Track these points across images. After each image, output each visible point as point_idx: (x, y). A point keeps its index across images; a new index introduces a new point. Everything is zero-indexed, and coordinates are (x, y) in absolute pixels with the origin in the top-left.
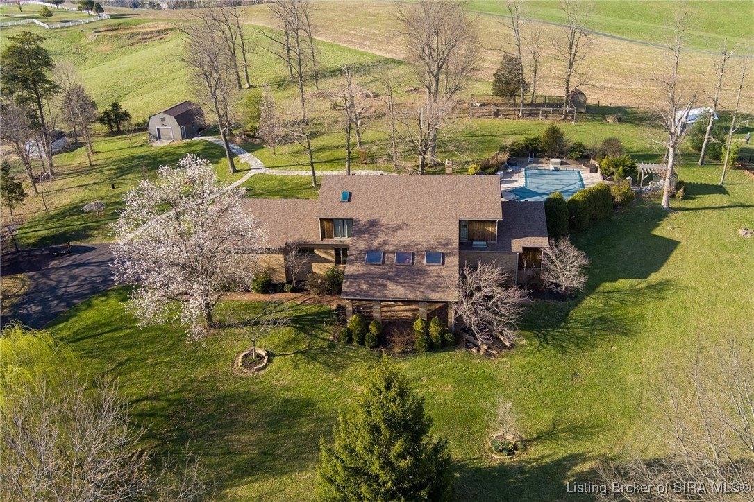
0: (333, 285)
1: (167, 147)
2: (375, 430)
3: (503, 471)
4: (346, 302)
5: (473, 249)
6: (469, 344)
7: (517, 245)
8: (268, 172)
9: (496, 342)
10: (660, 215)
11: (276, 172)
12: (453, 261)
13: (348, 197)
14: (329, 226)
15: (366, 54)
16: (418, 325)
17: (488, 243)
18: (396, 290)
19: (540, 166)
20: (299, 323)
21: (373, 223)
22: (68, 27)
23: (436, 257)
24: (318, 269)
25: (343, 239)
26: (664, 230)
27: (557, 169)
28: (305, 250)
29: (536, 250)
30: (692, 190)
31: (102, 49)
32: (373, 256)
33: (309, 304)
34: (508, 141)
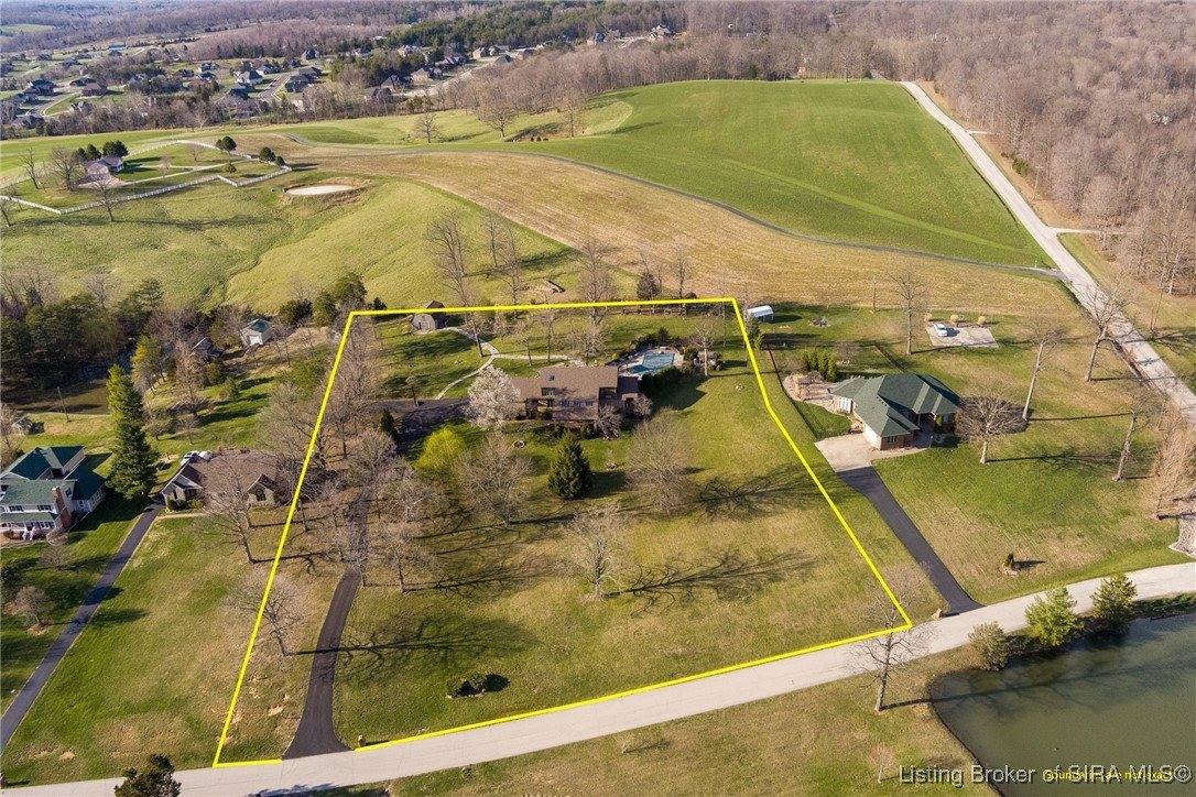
0: (548, 416)
1: (427, 336)
2: (566, 451)
3: (609, 473)
4: (555, 422)
5: (604, 399)
6: (602, 436)
7: (624, 397)
8: (502, 356)
9: (611, 434)
10: (703, 379)
11: (507, 356)
12: (596, 404)
13: (553, 378)
14: (545, 391)
15: (552, 241)
16: (582, 430)
17: (611, 397)
18: (574, 416)
19: (654, 351)
20: (536, 431)
21: (564, 389)
22: (254, 184)
23: (589, 403)
24: (540, 409)
25: (551, 396)
26: (703, 388)
27: (663, 353)
28: (535, 401)
29: (632, 399)
30: (724, 366)
31: (301, 213)
32: (564, 403)
33: (538, 423)
34: (639, 336)
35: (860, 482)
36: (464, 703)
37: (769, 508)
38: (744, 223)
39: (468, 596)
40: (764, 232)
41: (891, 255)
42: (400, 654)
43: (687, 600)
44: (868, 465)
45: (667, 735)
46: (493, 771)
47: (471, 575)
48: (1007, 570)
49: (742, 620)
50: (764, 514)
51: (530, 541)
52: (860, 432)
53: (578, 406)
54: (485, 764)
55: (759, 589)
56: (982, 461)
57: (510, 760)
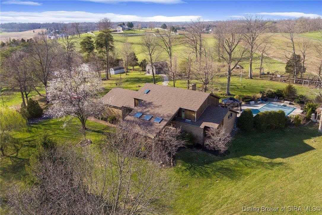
5: (185, 122)
7: (203, 125)
13: (147, 92)
14: (137, 102)
17: (192, 121)
19: (278, 104)
21: (150, 103)
27: (284, 106)
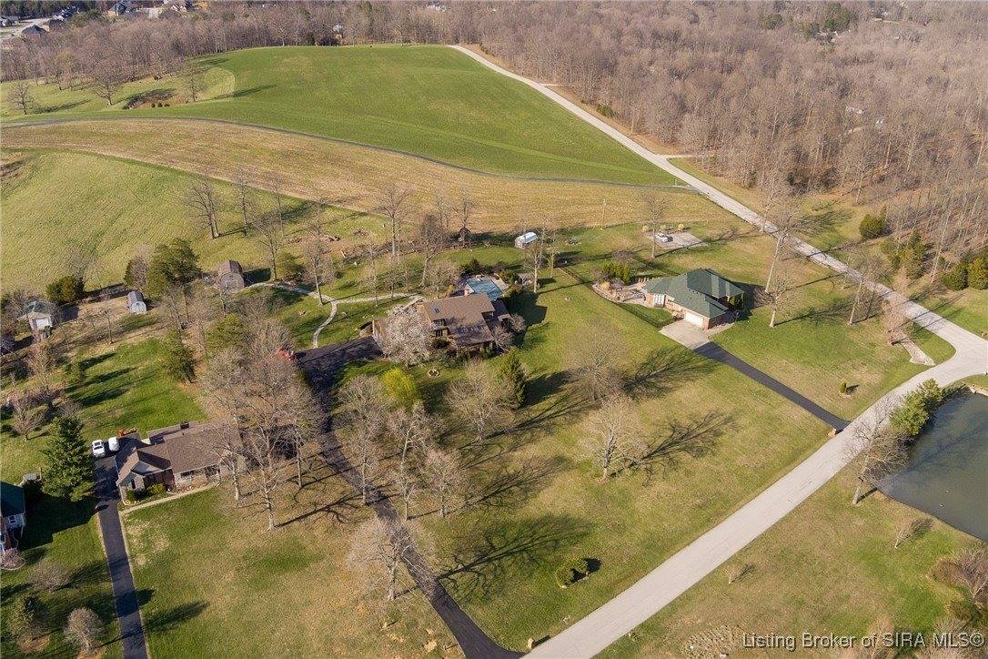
5: (490, 321)
7: (501, 319)
12: (486, 327)
13: (437, 310)
14: (436, 323)
16: (482, 350)
18: (474, 340)
19: (473, 280)
21: (455, 320)
23: (480, 327)
26: (540, 303)
27: (482, 280)
29: (507, 319)
32: (460, 330)
35: (712, 354)
36: (579, 587)
37: (669, 385)
38: (442, 167)
39: (501, 505)
40: (465, 174)
41: (578, 185)
42: (492, 567)
43: (674, 464)
44: (708, 341)
45: (747, 561)
46: (652, 629)
47: (488, 488)
48: (844, 395)
49: (721, 468)
50: (670, 390)
51: (514, 448)
52: (681, 319)
53: (472, 331)
54: (642, 626)
55: (714, 444)
56: (771, 325)
57: (656, 616)
